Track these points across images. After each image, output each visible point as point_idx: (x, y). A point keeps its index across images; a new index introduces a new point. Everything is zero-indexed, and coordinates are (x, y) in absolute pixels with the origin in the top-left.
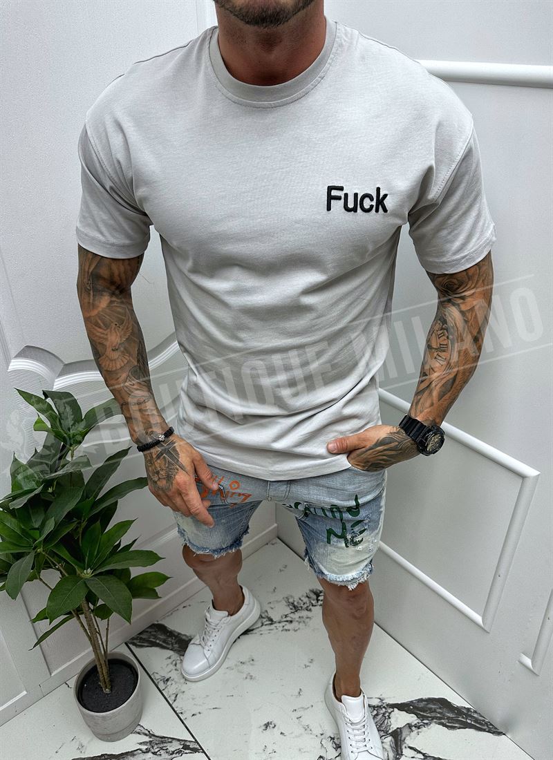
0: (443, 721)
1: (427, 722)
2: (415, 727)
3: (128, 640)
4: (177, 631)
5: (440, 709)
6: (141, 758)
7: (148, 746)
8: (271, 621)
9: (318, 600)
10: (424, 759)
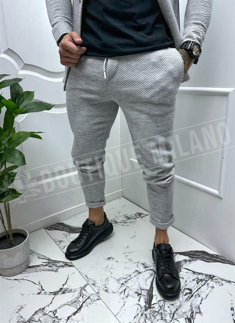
0: (203, 259)
1: (195, 259)
2: (188, 261)
3: (45, 228)
4: (69, 225)
5: (202, 254)
6: (42, 268)
7: (47, 264)
8: (116, 222)
9: (140, 216)
10: (193, 273)
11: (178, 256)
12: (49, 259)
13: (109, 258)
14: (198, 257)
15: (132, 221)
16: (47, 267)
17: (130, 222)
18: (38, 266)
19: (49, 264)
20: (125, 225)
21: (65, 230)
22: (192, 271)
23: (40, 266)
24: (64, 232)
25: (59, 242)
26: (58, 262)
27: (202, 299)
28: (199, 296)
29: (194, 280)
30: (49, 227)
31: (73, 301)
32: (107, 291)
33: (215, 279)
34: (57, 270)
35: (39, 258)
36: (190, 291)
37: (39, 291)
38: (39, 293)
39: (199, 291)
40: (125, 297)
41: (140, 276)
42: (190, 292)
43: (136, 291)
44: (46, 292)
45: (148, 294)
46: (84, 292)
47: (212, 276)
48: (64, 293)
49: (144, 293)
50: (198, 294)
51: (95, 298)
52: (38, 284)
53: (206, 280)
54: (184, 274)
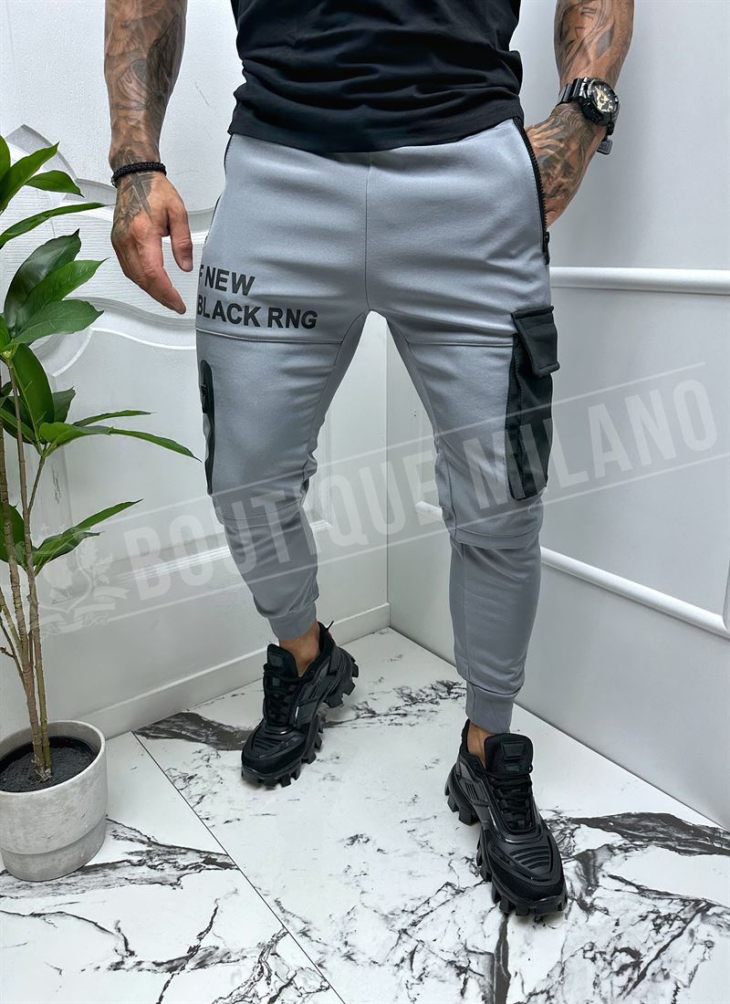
0: (669, 843)
1: (642, 843)
2: (620, 849)
3: (135, 729)
4: (217, 721)
5: (663, 827)
6: (127, 872)
7: (144, 857)
8: (373, 714)
9: (449, 693)
10: (639, 893)
11: (586, 834)
12: (152, 840)
13: (354, 839)
14: (651, 834)
15: (424, 711)
16: (144, 869)
17: (419, 714)
18: (113, 866)
19: (151, 859)
20: (401, 724)
21: (204, 739)
22: (634, 885)
23: (119, 865)
24: (200, 744)
25: (185, 780)
26: (183, 851)
27: (678, 988)
28: (667, 977)
29: (644, 918)
30: (149, 729)
31: (235, 993)
32: (351, 959)
33: (714, 914)
34: (178, 879)
35: (115, 836)
36: (633, 957)
37: (118, 959)
38: (117, 966)
39: (663, 957)
40: (412, 981)
41: (461, 901)
42: (633, 960)
43: (451, 957)
44: (140, 963)
45: (492, 967)
46: (271, 960)
47: (703, 904)
48: (202, 965)
49: (479, 965)
50: (663, 970)
51: (310, 983)
52: (114, 931)
53: (683, 917)
54: (609, 894)
